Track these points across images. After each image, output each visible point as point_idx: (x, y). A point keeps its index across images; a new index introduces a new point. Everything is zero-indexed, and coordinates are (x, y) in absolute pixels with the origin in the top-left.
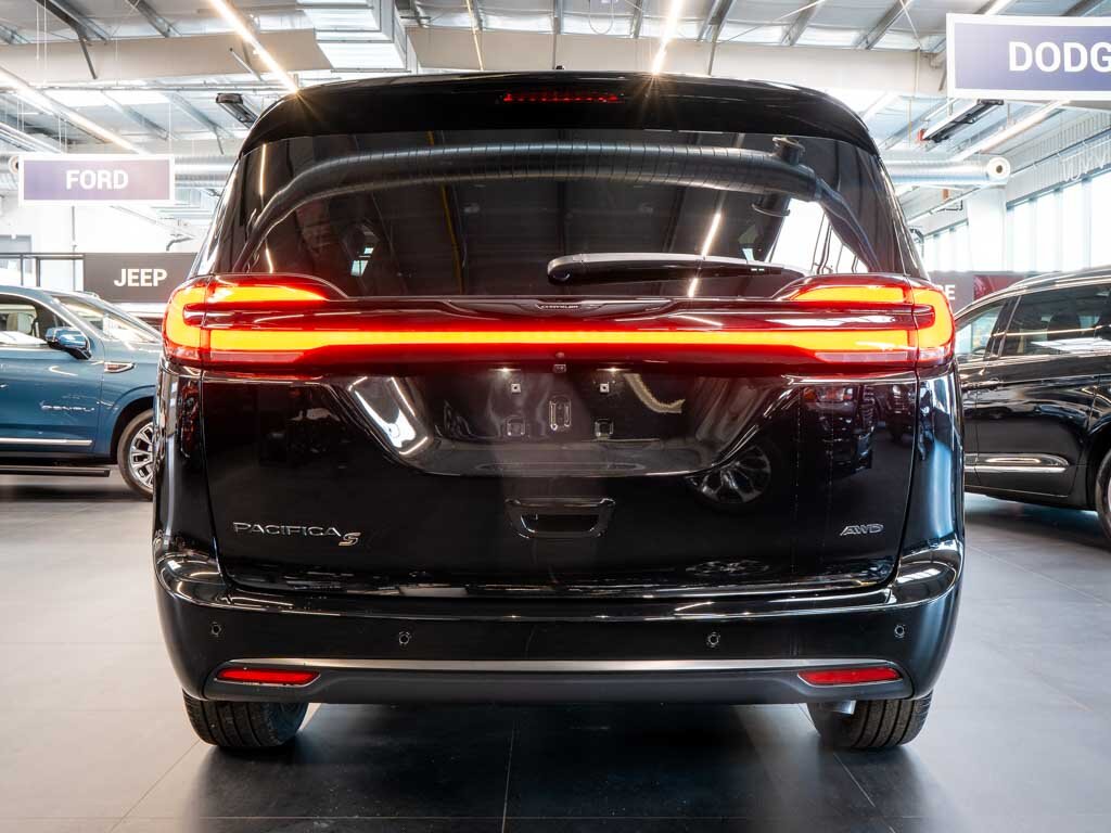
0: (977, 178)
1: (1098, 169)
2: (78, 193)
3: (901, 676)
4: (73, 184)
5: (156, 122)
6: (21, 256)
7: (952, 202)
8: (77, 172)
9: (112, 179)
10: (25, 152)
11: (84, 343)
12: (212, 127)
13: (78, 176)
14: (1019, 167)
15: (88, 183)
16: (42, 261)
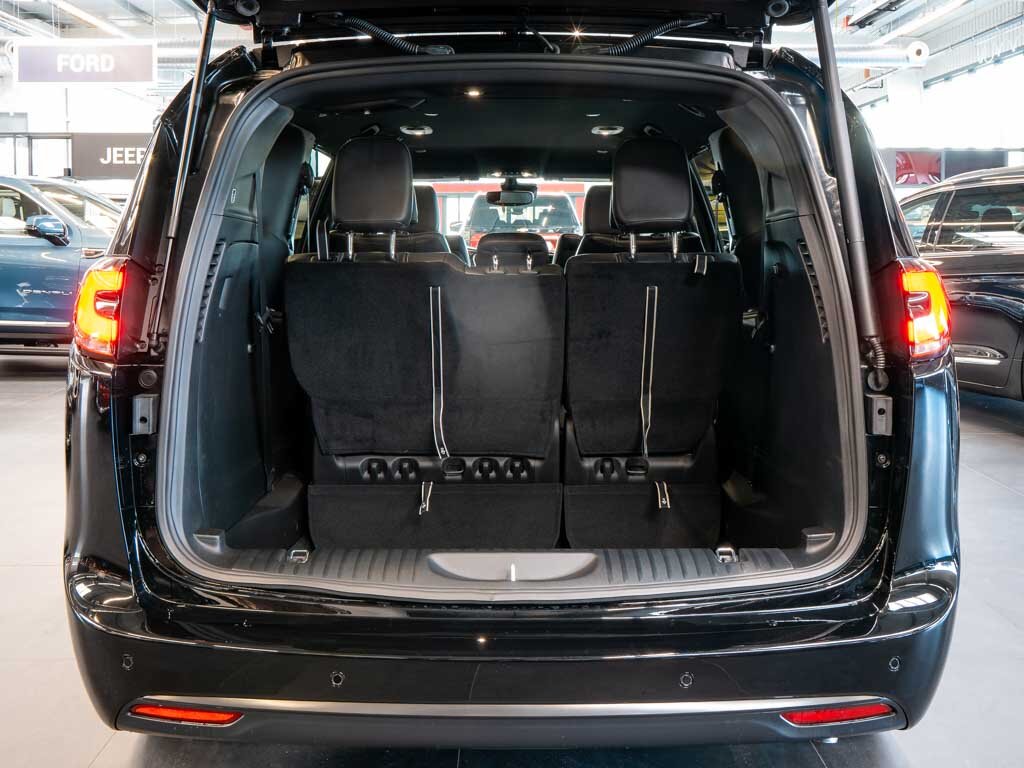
0: (898, 60)
1: (1010, 52)
2: (69, 76)
3: (894, 710)
4: (64, 67)
5: (143, 9)
6: (15, 135)
7: (873, 82)
8: (66, 56)
9: (99, 64)
10: (21, 37)
11: (62, 230)
12: (193, 12)
13: (68, 60)
14: (936, 50)
15: (77, 66)
16: (34, 141)
